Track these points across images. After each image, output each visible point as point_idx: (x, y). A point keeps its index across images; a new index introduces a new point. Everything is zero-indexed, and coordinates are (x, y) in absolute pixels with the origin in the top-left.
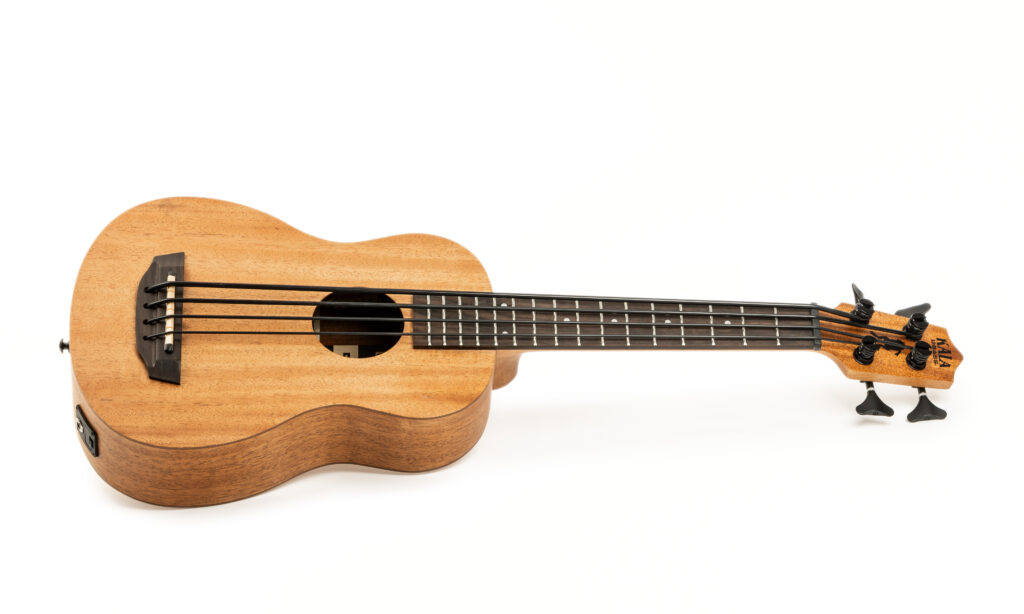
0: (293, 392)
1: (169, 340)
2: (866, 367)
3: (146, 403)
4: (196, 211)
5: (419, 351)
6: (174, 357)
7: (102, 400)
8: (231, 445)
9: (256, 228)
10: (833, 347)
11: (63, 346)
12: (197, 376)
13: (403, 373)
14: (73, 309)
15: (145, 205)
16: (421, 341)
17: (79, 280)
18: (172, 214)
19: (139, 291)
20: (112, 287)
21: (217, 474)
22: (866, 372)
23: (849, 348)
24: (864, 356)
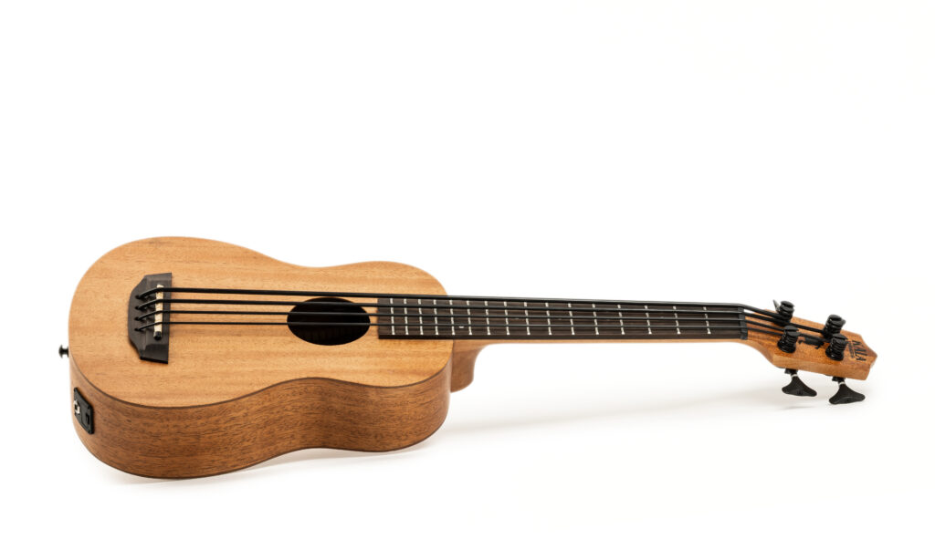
0: (270, 369)
1: (158, 329)
2: (790, 354)
3: (137, 376)
4: (183, 246)
5: (384, 341)
6: (162, 342)
7: (98, 374)
8: (214, 407)
9: (236, 257)
10: (758, 338)
11: (63, 351)
12: (183, 358)
13: (369, 355)
14: (71, 312)
15: (138, 242)
16: (385, 332)
17: (77, 292)
18: (161, 248)
19: (131, 298)
20: (107, 297)
21: (202, 440)
22: (789, 360)
23: (773, 340)
24: (787, 346)
